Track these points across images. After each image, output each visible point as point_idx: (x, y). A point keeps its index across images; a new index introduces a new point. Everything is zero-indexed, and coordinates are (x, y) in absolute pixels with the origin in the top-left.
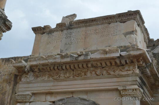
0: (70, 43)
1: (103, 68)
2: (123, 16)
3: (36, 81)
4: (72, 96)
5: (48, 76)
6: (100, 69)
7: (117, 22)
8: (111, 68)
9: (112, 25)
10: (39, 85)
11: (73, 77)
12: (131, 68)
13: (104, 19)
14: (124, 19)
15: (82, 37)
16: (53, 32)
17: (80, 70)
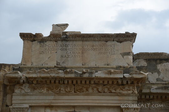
0: (67, 56)
1: (104, 85)
2: (120, 36)
3: (34, 93)
4: (74, 110)
5: (47, 89)
6: (101, 86)
7: (113, 41)
8: (112, 86)
9: (109, 43)
10: (37, 97)
11: (75, 92)
12: (131, 88)
13: (102, 36)
14: (121, 39)
15: (79, 51)
16: (46, 41)
17: (82, 85)
